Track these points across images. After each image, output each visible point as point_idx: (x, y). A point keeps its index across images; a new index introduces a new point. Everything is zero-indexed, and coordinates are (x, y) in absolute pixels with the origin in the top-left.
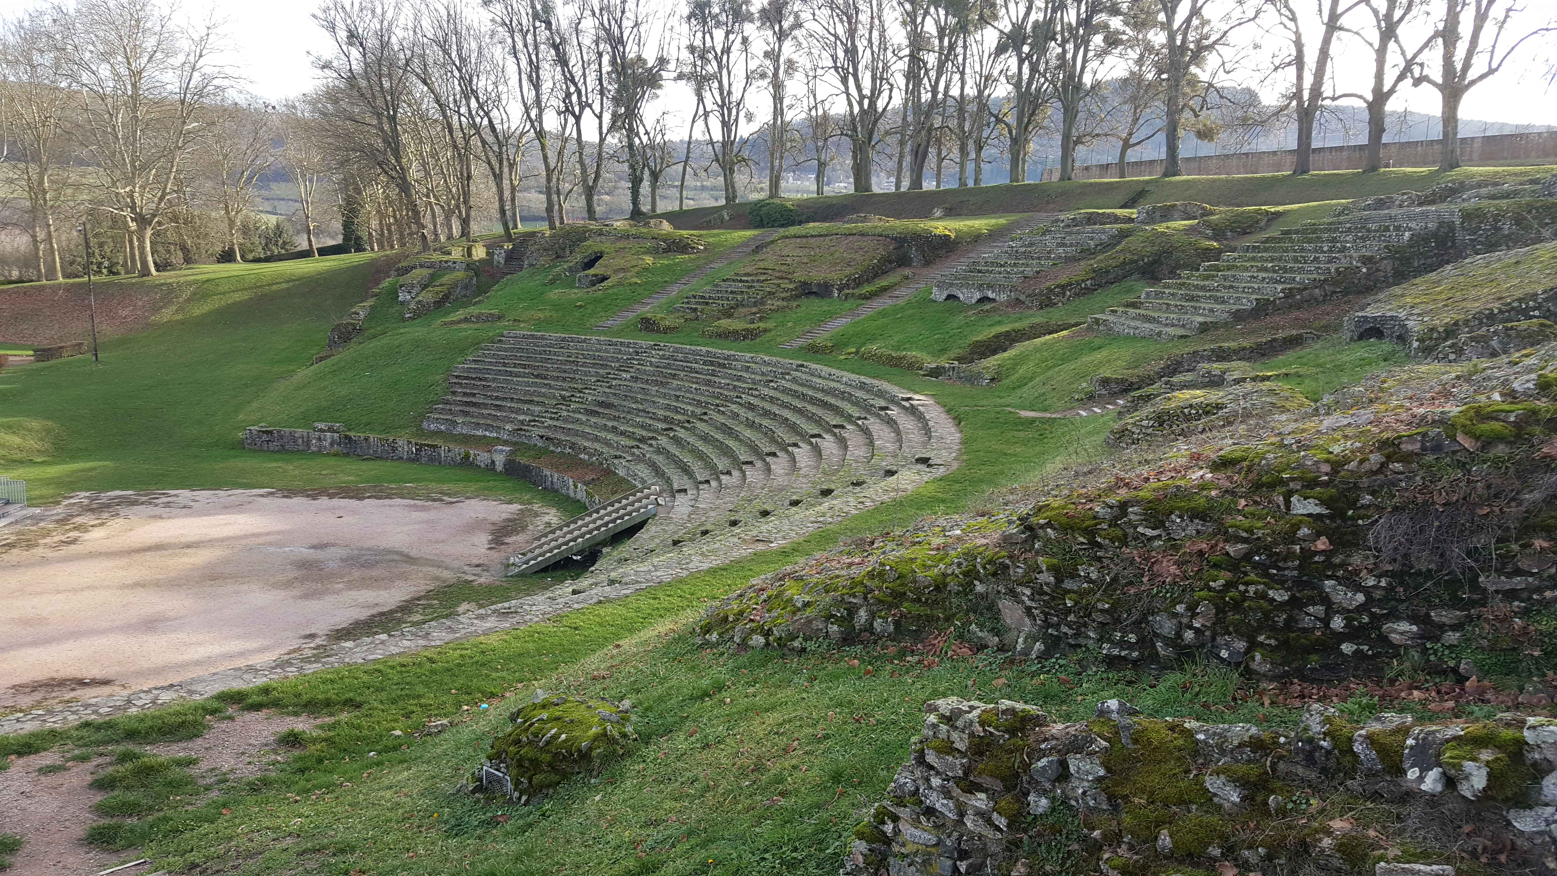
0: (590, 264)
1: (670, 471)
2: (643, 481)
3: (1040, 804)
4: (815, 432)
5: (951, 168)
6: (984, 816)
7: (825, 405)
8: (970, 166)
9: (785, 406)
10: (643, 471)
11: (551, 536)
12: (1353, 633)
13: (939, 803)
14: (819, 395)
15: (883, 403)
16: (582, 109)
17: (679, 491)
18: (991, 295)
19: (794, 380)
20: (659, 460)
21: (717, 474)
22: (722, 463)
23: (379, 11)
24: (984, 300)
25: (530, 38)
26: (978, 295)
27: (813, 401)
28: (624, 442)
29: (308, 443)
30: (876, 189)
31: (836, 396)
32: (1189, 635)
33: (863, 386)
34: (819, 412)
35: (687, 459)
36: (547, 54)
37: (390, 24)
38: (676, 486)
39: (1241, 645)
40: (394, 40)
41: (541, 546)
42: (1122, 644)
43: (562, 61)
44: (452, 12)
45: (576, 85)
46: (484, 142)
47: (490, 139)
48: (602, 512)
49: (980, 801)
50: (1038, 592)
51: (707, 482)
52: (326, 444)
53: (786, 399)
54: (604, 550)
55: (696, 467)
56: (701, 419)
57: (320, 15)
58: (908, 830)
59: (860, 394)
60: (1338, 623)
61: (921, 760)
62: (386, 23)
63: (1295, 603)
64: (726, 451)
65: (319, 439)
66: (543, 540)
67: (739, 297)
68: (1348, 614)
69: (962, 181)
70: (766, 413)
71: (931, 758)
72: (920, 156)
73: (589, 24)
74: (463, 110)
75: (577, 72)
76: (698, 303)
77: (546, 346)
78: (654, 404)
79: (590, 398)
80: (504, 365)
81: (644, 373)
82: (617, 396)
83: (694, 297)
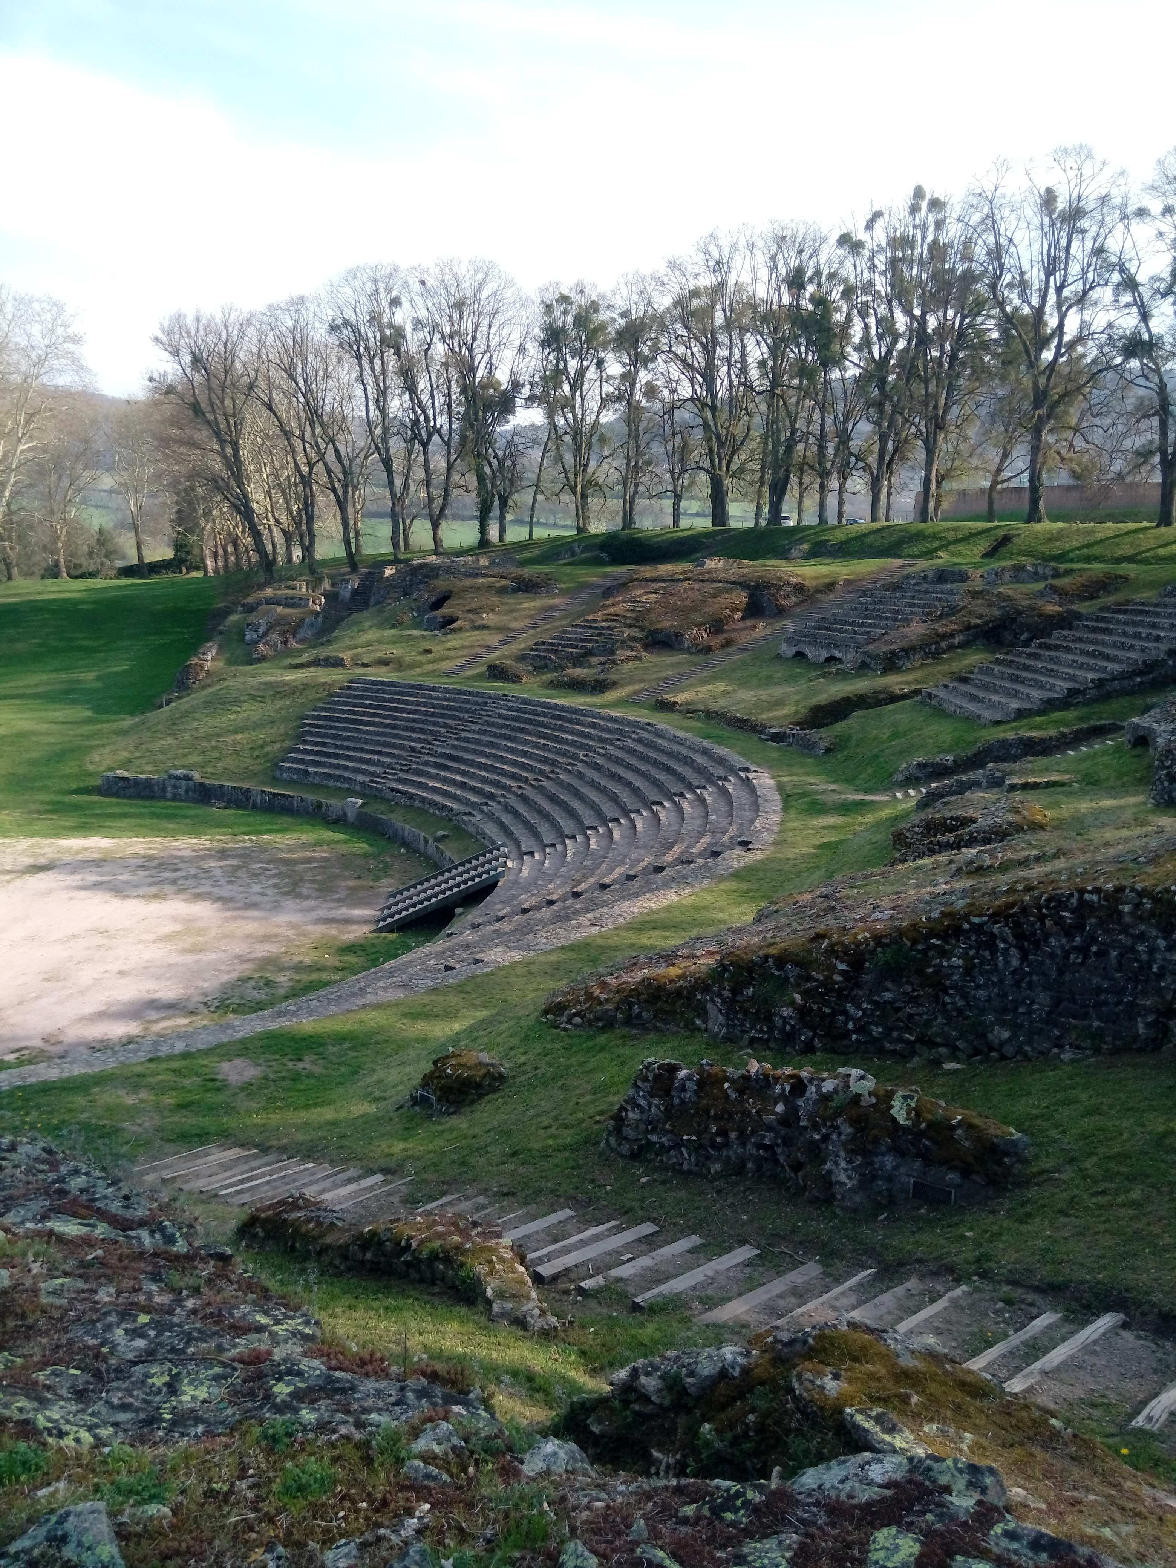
0: (438, 604)
1: (519, 831)
2: (493, 842)
3: (676, 1101)
4: (657, 799)
5: (811, 503)
6: (657, 1106)
7: (668, 769)
8: (832, 500)
9: (628, 767)
10: (491, 830)
11: (405, 894)
12: (857, 1031)
13: (642, 1102)
14: (663, 759)
15: (722, 773)
16: (430, 436)
17: (527, 853)
18: (838, 655)
19: (640, 741)
20: (507, 819)
21: (563, 837)
22: (568, 826)
23: (224, 337)
24: (831, 659)
25: (377, 361)
26: (825, 654)
27: (656, 764)
28: (473, 798)
29: (164, 790)
30: (734, 524)
31: (679, 760)
32: (788, 1027)
33: (705, 752)
34: (662, 776)
35: (535, 820)
36: (394, 382)
37: (235, 345)
38: (524, 849)
39: (810, 1034)
40: (238, 365)
41: (396, 904)
42: (761, 1031)
43: (411, 388)
44: (298, 336)
45: (424, 412)
46: (329, 471)
47: (336, 468)
48: (454, 872)
49: (656, 1101)
50: (724, 1002)
51: (553, 845)
52: (182, 791)
53: (633, 761)
54: (458, 910)
55: (543, 829)
56: (548, 778)
57: (165, 339)
58: (631, 1115)
59: (700, 760)
60: (851, 1025)
61: (635, 1084)
62: (229, 347)
63: (833, 1014)
64: (572, 814)
65: (175, 787)
66: (398, 897)
67: (590, 645)
68: (856, 1020)
69: (822, 519)
70: (613, 776)
71: (639, 1083)
72: (779, 490)
73: (439, 349)
74: (307, 435)
75: (425, 398)
76: (547, 651)
77: (395, 693)
78: (502, 759)
79: (439, 750)
80: (354, 713)
81: (493, 725)
82: (465, 750)
83: (543, 643)
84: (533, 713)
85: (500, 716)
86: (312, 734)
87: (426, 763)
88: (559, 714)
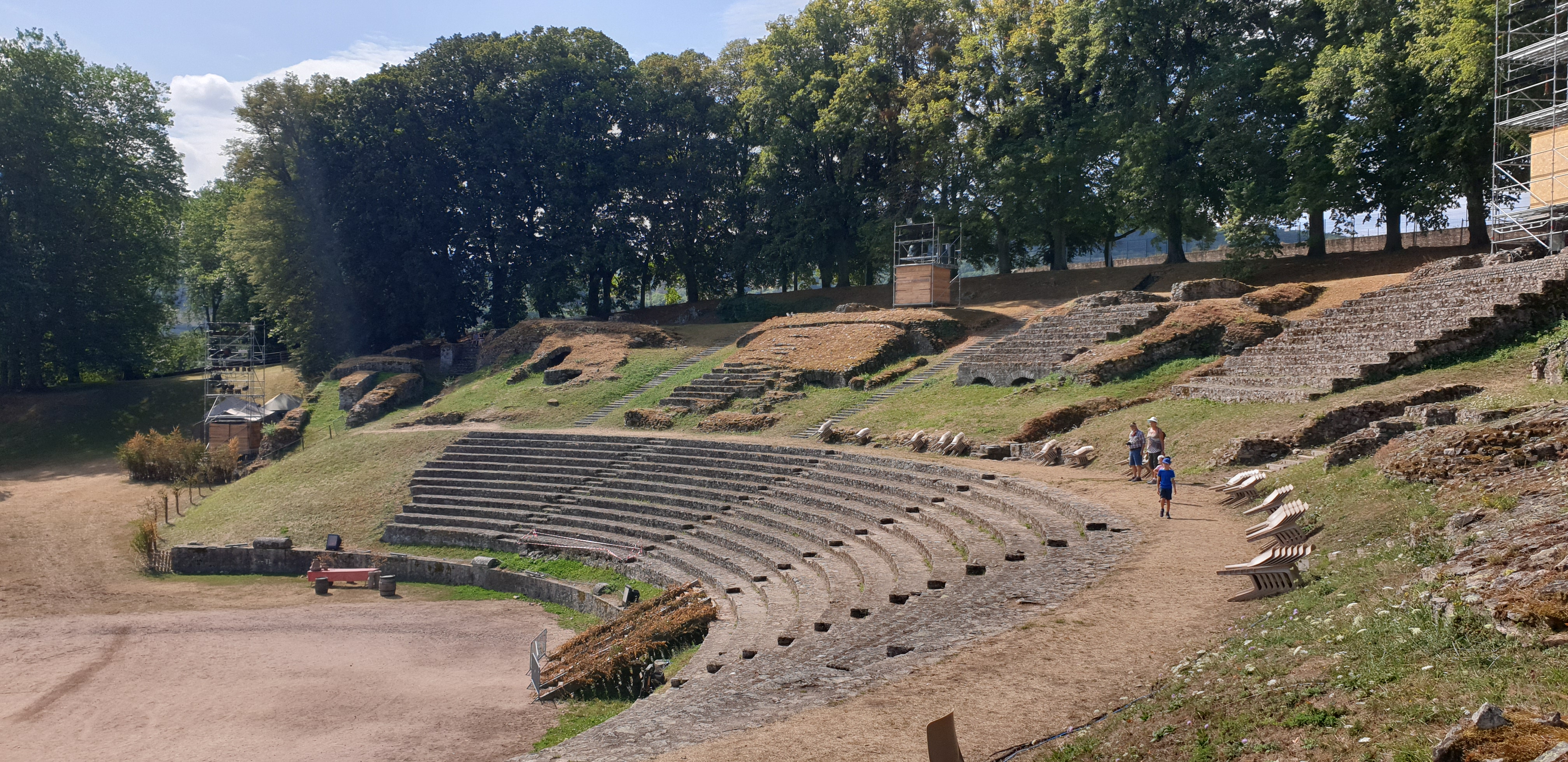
0: (555, 361)
1: (709, 570)
4: (885, 517)
7: (881, 489)
10: (670, 573)
14: (869, 480)
15: (959, 483)
17: (731, 591)
18: (1029, 375)
20: (688, 559)
21: (773, 568)
22: (775, 557)
24: (1020, 381)
26: (1013, 376)
27: (862, 486)
28: (636, 543)
29: (247, 562)
31: (891, 480)
34: (877, 496)
35: (726, 556)
38: (725, 586)
51: (764, 578)
52: (269, 562)
53: (829, 487)
55: (742, 563)
59: (919, 476)
64: (775, 545)
65: (261, 557)
67: (736, 388)
70: (810, 503)
76: (690, 395)
77: (521, 444)
78: (662, 500)
79: (582, 497)
80: (474, 467)
81: (643, 468)
82: (612, 495)
83: (684, 389)
84: (691, 453)
85: (649, 459)
86: (425, 491)
87: (569, 512)
88: (720, 451)
